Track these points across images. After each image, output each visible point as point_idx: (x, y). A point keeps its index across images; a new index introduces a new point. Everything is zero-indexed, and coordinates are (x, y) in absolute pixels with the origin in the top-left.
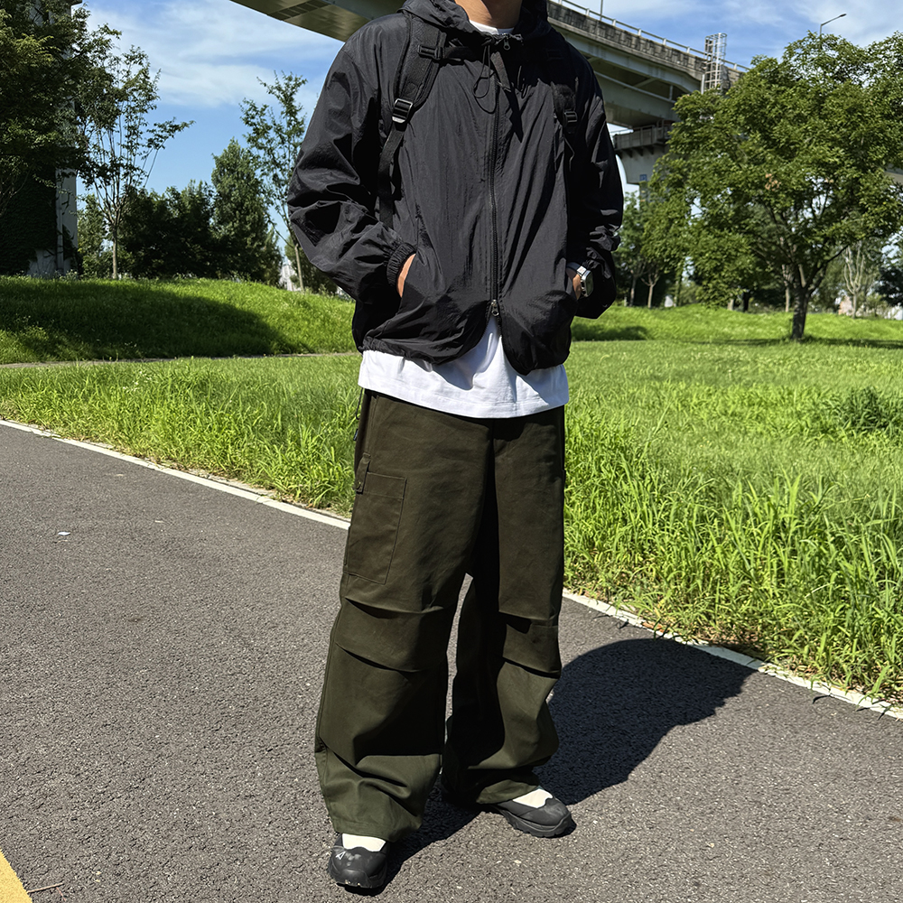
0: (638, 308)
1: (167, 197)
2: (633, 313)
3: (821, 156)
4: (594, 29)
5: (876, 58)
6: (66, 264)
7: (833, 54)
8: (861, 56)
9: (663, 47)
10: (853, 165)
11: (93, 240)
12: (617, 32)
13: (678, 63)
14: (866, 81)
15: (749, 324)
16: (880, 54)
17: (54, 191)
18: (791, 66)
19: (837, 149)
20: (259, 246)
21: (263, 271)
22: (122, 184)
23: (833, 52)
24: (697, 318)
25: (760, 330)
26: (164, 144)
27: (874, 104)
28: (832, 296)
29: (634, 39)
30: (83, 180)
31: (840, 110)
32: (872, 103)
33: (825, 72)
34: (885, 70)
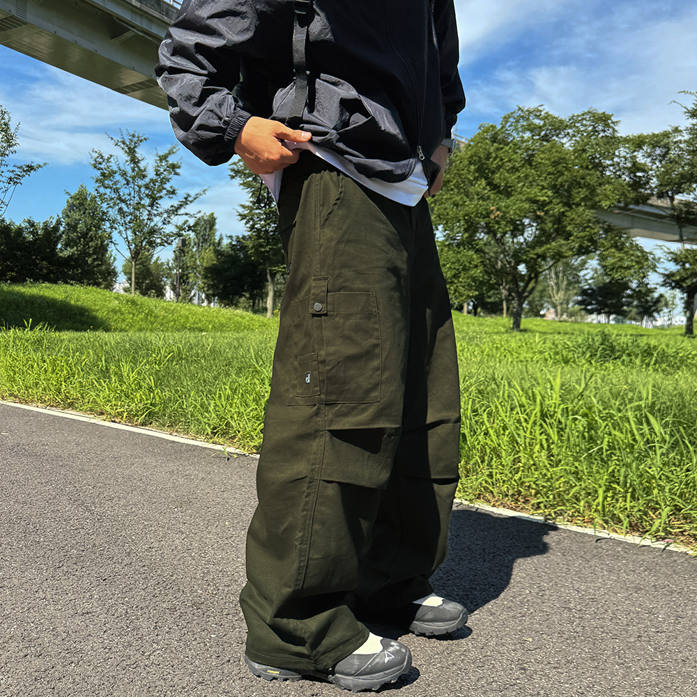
5: (575, 126)
8: (561, 124)
16: (578, 123)
18: (507, 130)
23: (539, 121)
26: (21, 182)
28: (539, 308)
31: (547, 162)
32: (573, 157)
33: (533, 136)
34: (582, 135)
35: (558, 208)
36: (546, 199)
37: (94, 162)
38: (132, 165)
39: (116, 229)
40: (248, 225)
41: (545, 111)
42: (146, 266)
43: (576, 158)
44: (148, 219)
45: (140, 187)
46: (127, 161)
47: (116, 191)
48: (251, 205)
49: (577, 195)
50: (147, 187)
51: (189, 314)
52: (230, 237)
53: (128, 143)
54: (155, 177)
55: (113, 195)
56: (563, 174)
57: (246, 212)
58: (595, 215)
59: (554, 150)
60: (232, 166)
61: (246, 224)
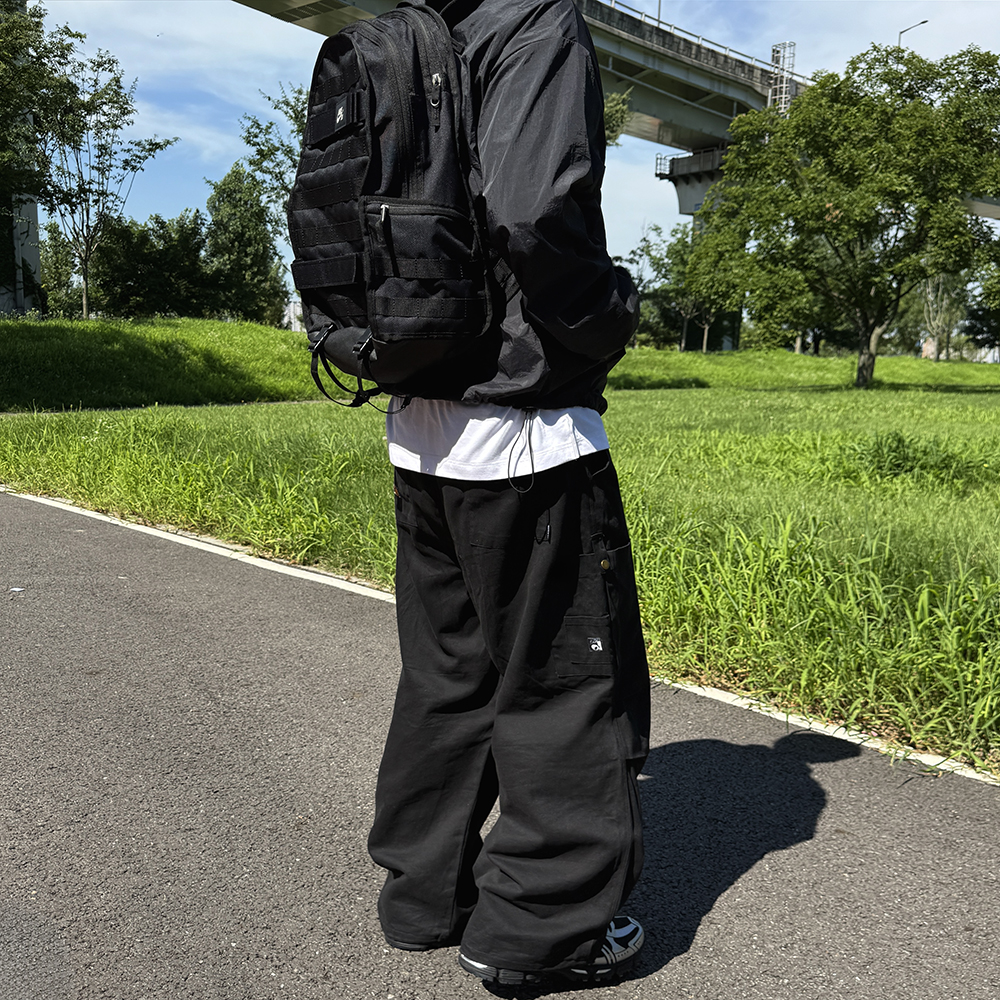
0: (690, 352)
1: (150, 226)
2: (684, 359)
3: (887, 184)
4: (651, 36)
5: (949, 74)
6: (27, 301)
7: (902, 68)
8: (930, 70)
9: (726, 57)
10: (923, 194)
11: (60, 275)
12: (676, 40)
13: (742, 77)
14: (937, 99)
15: (818, 369)
16: (953, 69)
17: (11, 219)
18: (854, 82)
19: (905, 176)
20: (260, 282)
21: (263, 309)
22: (93, 210)
23: (901, 66)
24: (759, 364)
25: (829, 375)
26: (143, 166)
27: (946, 126)
28: (913, 338)
29: (694, 47)
30: (43, 207)
31: (908, 132)
32: (943, 125)
34: (958, 87)
35: (920, 203)
37: (246, 134)
47: (280, 176)
53: (293, 104)
55: (276, 184)
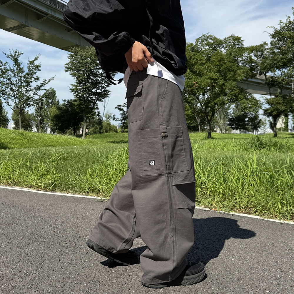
3: (211, 76)
8: (221, 42)
10: (222, 79)
16: (227, 41)
18: (198, 46)
19: (216, 74)
23: (211, 41)
28: (213, 128)
31: (216, 60)
32: (227, 58)
33: (210, 48)
34: (229, 47)
35: (221, 82)
36: (217, 77)
38: (17, 67)
39: (10, 98)
40: (75, 94)
41: (214, 36)
42: (23, 116)
43: (228, 58)
44: (26, 93)
45: (21, 77)
46: (14, 65)
47: (9, 79)
48: (76, 84)
49: (229, 75)
50: (24, 77)
51: (47, 139)
52: (64, 100)
53: (14, 56)
54: (28, 72)
56: (223, 66)
57: (74, 88)
58: (236, 84)
59: (219, 55)
60: (66, 66)
61: (74, 94)
